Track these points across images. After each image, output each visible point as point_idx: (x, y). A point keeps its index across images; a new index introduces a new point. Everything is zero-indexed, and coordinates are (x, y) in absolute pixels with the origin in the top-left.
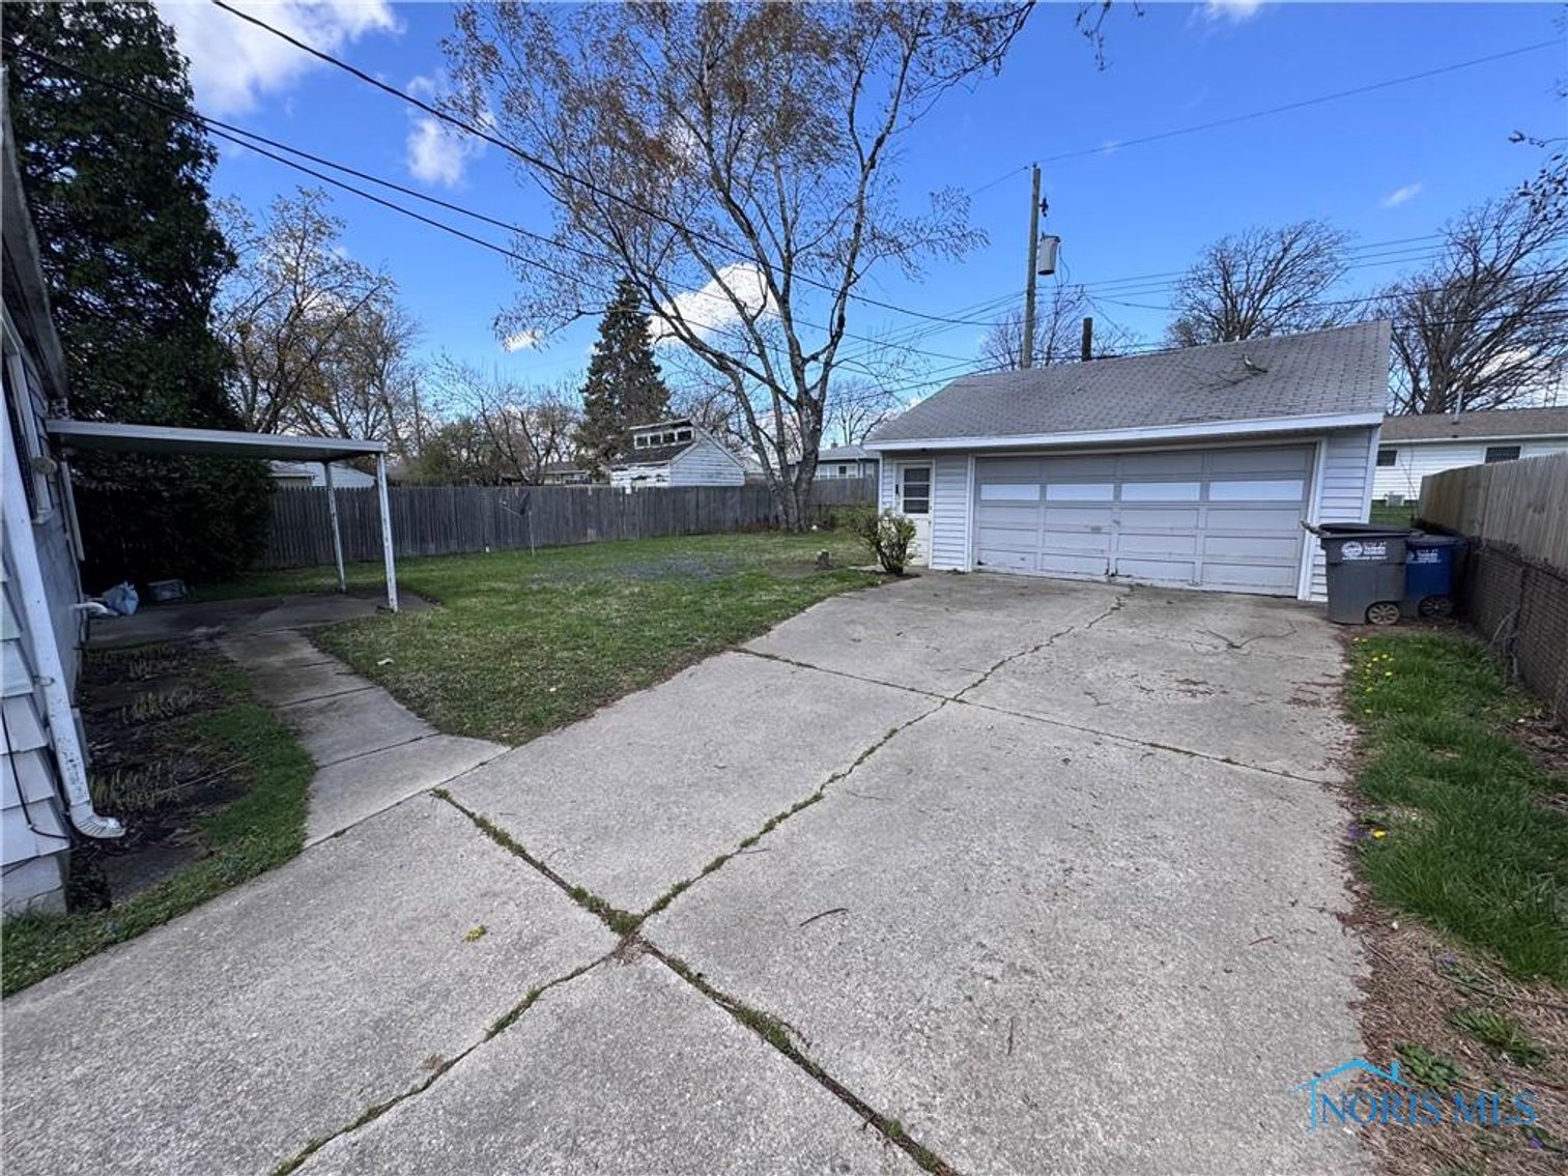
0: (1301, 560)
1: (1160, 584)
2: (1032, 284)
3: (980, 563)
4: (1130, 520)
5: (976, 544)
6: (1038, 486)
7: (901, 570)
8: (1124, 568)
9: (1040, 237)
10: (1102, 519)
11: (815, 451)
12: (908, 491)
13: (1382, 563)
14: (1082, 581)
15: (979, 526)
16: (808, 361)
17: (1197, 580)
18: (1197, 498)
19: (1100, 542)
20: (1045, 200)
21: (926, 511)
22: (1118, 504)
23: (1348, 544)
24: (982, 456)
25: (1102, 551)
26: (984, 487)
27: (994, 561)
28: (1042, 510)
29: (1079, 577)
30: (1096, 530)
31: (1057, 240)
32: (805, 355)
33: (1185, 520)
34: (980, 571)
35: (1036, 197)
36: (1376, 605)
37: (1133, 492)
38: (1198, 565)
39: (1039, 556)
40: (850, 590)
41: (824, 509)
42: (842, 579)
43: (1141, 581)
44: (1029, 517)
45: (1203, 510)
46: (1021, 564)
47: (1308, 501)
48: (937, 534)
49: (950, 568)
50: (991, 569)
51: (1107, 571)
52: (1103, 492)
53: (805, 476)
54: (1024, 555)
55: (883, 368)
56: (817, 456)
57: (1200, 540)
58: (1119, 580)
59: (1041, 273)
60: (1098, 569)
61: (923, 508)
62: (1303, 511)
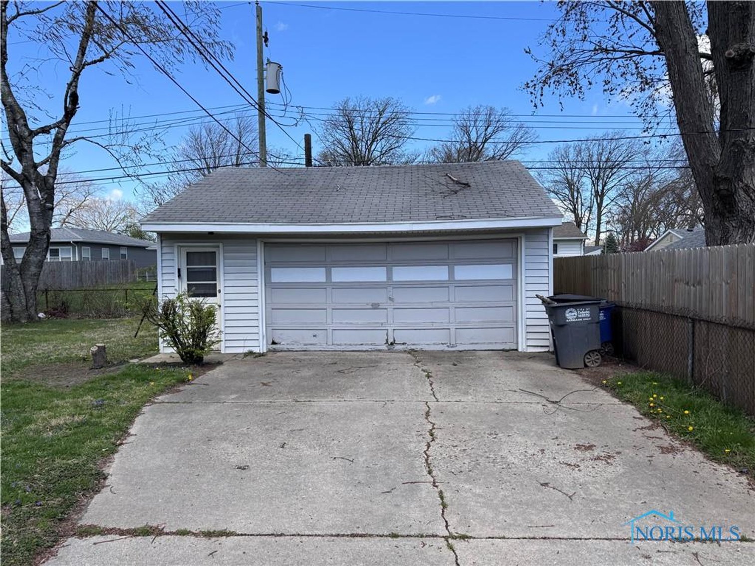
0: (517, 322)
1: (426, 348)
2: (261, 98)
3: (274, 343)
4: (402, 296)
5: (270, 325)
6: (324, 269)
7: (201, 359)
8: (400, 337)
9: (265, 62)
10: (379, 297)
11: (47, 232)
12: (191, 275)
13: (589, 323)
14: (367, 351)
15: (272, 308)
16: (36, 133)
17: (453, 342)
18: (447, 279)
19: (378, 316)
20: (266, 33)
21: (215, 295)
22: (390, 284)
23: (569, 310)
24: (270, 241)
25: (382, 324)
26: (274, 270)
27: (288, 340)
28: (329, 290)
29: (364, 348)
30: (375, 307)
31: (280, 67)
32: (33, 126)
33: (440, 296)
34: (275, 351)
35: (259, 29)
36: (588, 353)
37: (402, 274)
38: (453, 330)
39: (330, 331)
40: (162, 392)
41: (51, 294)
42: (142, 379)
43: (413, 347)
44: (317, 298)
45: (452, 288)
46: (314, 341)
47: (517, 280)
48: (229, 317)
49: (246, 350)
50: (285, 347)
51: (387, 341)
52: (377, 274)
53: (33, 258)
54: (315, 332)
55: (126, 150)
56: (49, 237)
57: (452, 310)
58: (397, 347)
59: (270, 91)
60: (379, 340)
61: (212, 292)
62: (514, 287)
